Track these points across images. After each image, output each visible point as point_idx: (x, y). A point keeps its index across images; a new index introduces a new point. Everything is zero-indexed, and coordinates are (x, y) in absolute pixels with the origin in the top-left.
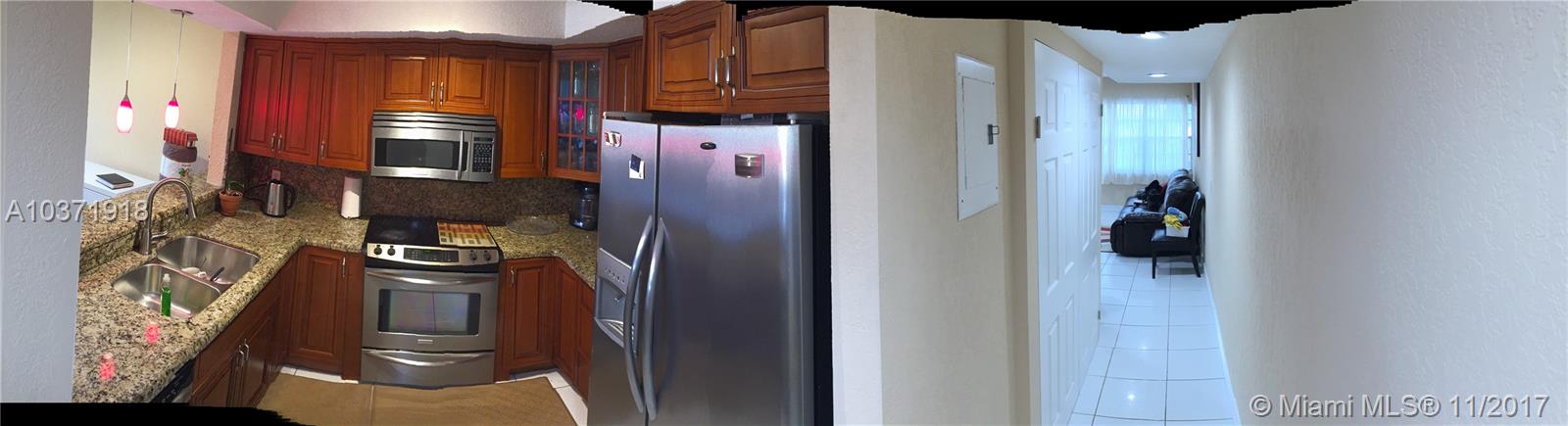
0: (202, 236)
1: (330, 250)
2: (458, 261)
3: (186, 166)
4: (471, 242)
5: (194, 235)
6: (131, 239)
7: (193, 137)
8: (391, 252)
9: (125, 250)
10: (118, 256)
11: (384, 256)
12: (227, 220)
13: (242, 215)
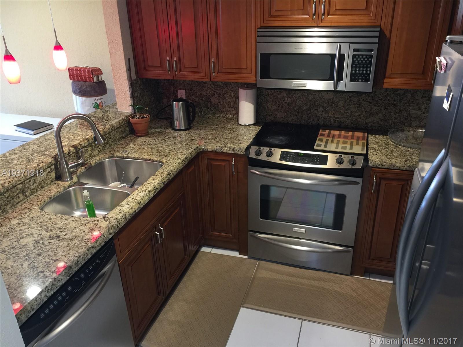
0: (119, 157)
1: (222, 153)
2: (326, 164)
3: (98, 100)
4: (343, 148)
5: (112, 157)
6: (51, 172)
7: (97, 72)
8: (270, 154)
9: (48, 182)
10: (42, 187)
11: (263, 157)
12: (140, 140)
13: (153, 133)
